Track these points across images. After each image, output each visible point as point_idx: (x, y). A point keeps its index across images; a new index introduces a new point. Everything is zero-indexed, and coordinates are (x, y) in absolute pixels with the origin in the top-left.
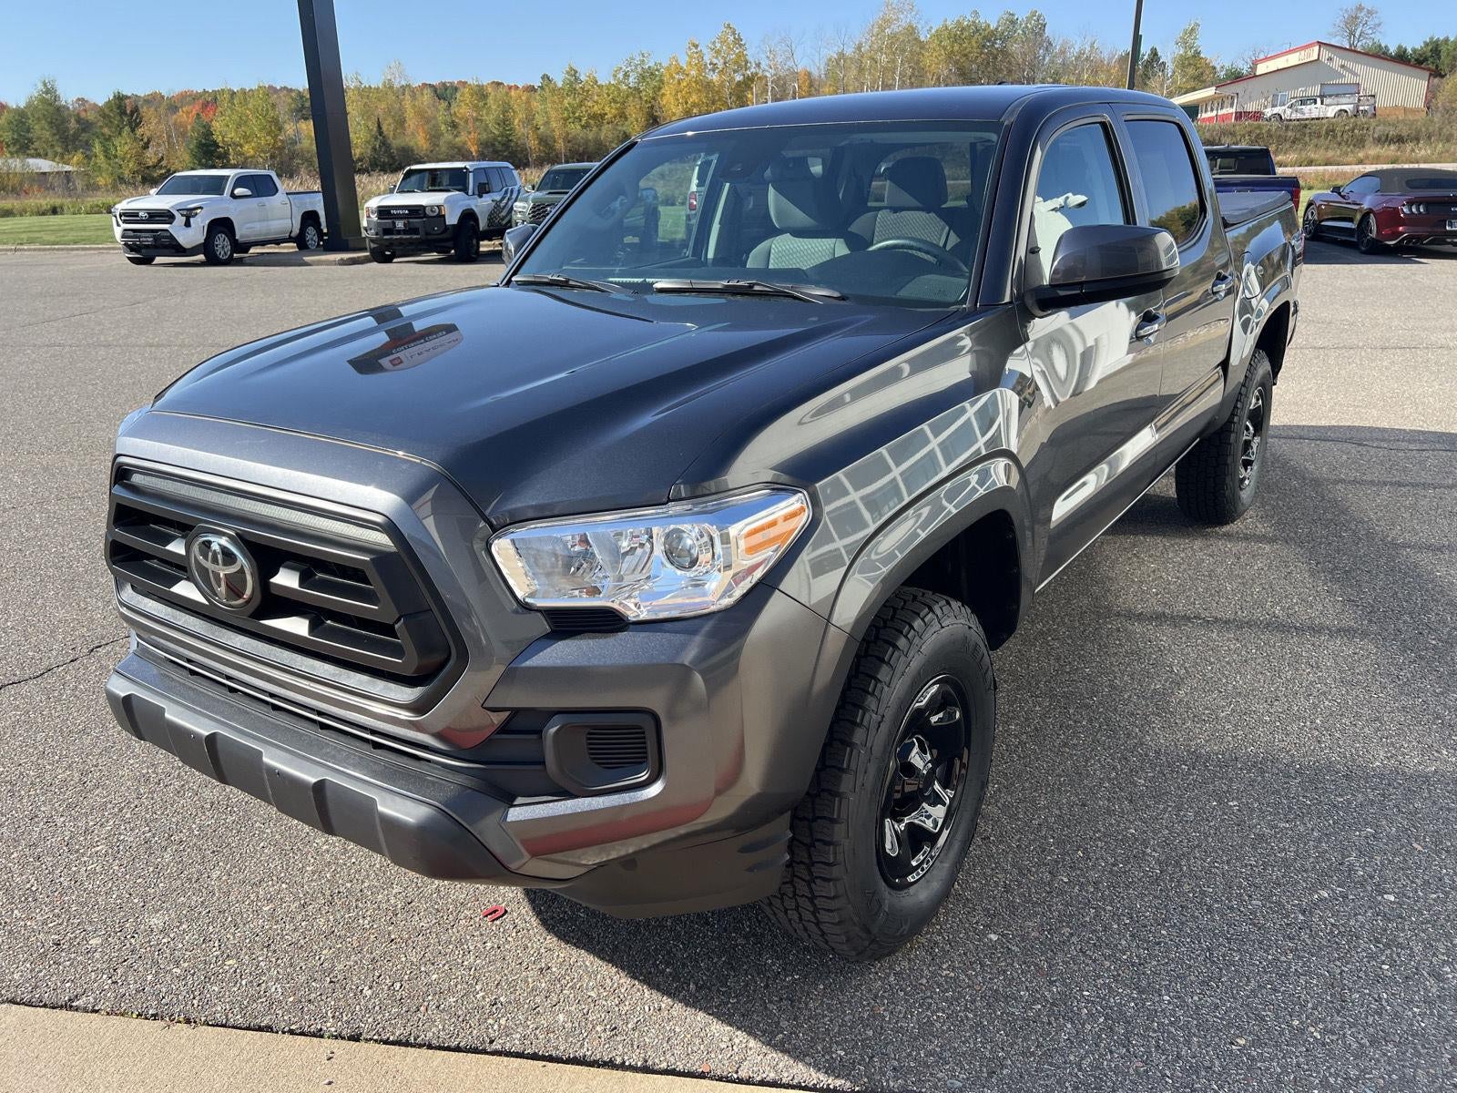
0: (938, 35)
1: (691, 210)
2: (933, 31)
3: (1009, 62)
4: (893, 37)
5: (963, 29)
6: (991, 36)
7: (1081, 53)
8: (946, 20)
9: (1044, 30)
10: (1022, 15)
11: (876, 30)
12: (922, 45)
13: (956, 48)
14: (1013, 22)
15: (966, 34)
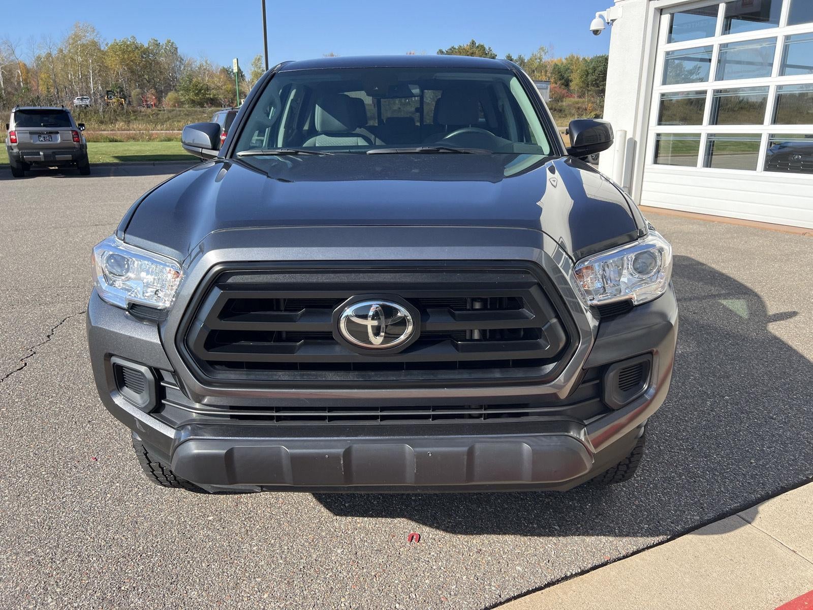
0: (112, 47)
1: (12, 142)
2: (109, 45)
3: (160, 67)
4: (83, 45)
5: (128, 46)
6: (146, 52)
7: (201, 66)
8: (115, 40)
9: (177, 51)
10: (162, 42)
11: (71, 41)
12: (104, 53)
13: (126, 56)
14: (158, 45)
15: (130, 49)
